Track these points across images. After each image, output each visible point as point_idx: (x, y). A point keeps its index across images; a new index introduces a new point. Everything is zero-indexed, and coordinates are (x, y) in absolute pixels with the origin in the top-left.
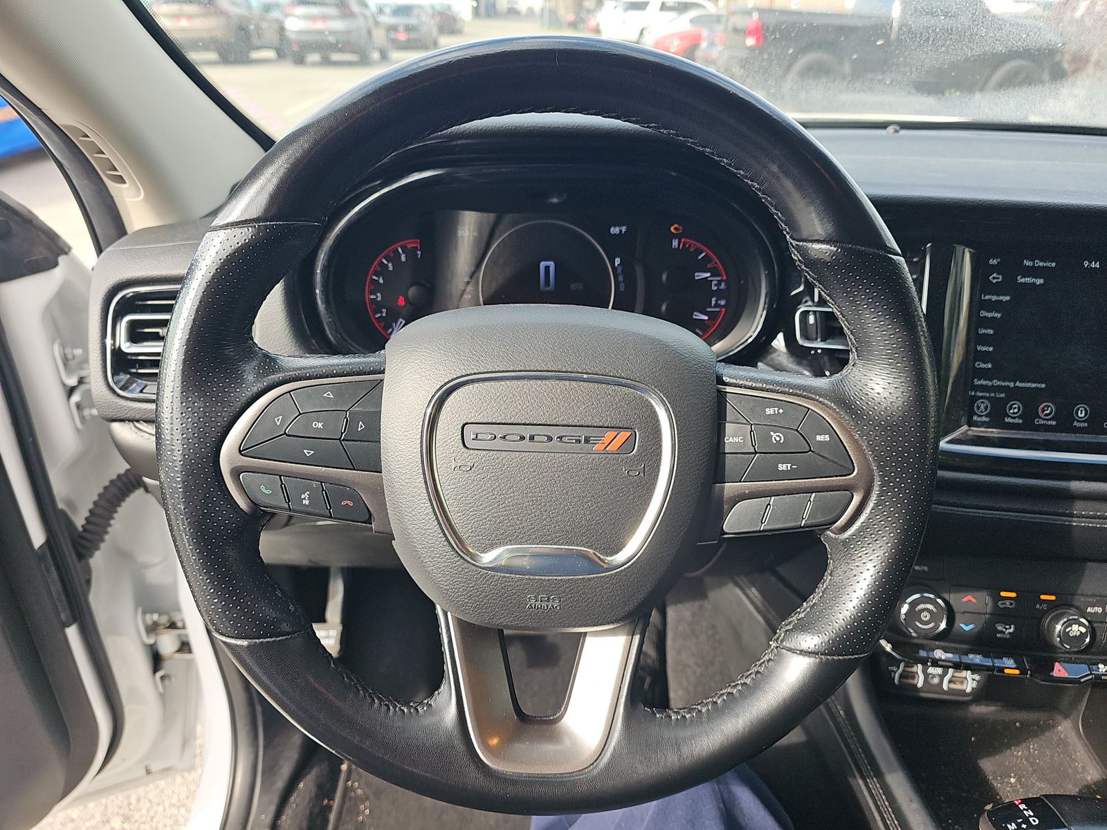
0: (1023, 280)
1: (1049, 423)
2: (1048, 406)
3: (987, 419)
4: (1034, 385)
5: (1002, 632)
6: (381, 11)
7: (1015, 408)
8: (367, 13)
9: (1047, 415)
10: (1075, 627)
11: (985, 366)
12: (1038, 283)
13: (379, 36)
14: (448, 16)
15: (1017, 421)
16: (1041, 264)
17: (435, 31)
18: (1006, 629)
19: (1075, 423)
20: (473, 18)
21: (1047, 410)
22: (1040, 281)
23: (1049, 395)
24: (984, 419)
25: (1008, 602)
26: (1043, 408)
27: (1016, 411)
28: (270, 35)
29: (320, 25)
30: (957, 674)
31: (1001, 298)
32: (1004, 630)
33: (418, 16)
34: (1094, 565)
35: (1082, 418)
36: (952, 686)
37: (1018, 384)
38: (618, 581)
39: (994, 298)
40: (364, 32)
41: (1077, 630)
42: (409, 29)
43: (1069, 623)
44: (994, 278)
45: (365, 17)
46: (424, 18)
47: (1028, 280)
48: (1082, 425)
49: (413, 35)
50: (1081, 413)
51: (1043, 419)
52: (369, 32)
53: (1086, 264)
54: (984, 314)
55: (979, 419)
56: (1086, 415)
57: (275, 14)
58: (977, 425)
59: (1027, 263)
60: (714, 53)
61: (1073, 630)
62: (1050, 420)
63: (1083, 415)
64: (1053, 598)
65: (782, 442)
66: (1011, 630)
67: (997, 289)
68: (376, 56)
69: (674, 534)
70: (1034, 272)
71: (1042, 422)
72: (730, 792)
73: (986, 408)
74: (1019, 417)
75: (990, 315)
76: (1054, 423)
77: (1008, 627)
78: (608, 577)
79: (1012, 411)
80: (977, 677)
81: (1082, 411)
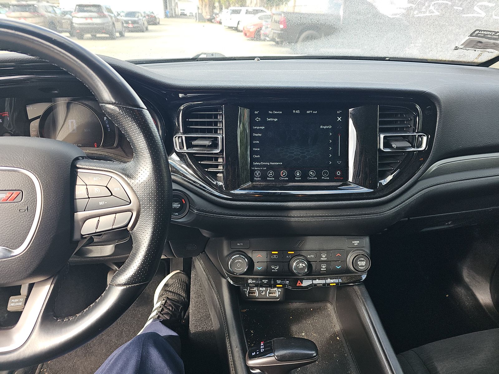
0: (269, 120)
1: (285, 179)
2: (284, 172)
3: (260, 179)
4: (277, 164)
5: (274, 269)
6: (119, 14)
7: (271, 173)
8: (112, 15)
9: (284, 175)
10: (301, 264)
11: (257, 156)
12: (275, 121)
13: (118, 26)
14: (152, 16)
15: (272, 179)
16: (276, 112)
17: (146, 23)
18: (276, 268)
19: (296, 178)
20: (165, 18)
21: (283, 173)
22: (276, 120)
23: (284, 167)
24: (259, 179)
25: (275, 256)
26: (282, 173)
27: (271, 174)
28: (66, 26)
29: (89, 21)
30: (271, 290)
31: (261, 127)
32: (275, 268)
33: (138, 17)
34: (310, 237)
35: (298, 176)
36: (271, 295)
37: (271, 163)
38: (19, 260)
39: (258, 128)
40: (111, 24)
41: (301, 265)
42: (134, 22)
43: (298, 263)
44: (257, 119)
45: (111, 17)
46: (140, 17)
47: (271, 119)
48: (299, 179)
49: (136, 25)
50: (298, 174)
51: (283, 177)
52: (113, 24)
53: (294, 111)
54: (255, 135)
55: (257, 179)
56: (300, 174)
57: (68, 16)
58: (256, 181)
59: (270, 112)
60: (267, 31)
61: (300, 265)
62: (285, 177)
63: (299, 175)
64: (293, 252)
65: (99, 192)
66: (278, 268)
67: (259, 124)
68: (118, 34)
69: (46, 237)
70: (274, 116)
71: (282, 179)
72: (148, 352)
73: (259, 174)
74: (273, 177)
75: (257, 135)
76: (287, 179)
77: (276, 267)
78: (14, 259)
79: (270, 175)
80: (280, 290)
81: (298, 173)
